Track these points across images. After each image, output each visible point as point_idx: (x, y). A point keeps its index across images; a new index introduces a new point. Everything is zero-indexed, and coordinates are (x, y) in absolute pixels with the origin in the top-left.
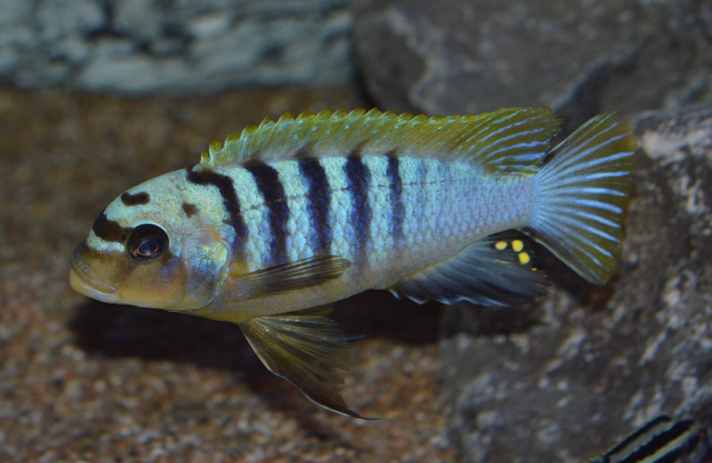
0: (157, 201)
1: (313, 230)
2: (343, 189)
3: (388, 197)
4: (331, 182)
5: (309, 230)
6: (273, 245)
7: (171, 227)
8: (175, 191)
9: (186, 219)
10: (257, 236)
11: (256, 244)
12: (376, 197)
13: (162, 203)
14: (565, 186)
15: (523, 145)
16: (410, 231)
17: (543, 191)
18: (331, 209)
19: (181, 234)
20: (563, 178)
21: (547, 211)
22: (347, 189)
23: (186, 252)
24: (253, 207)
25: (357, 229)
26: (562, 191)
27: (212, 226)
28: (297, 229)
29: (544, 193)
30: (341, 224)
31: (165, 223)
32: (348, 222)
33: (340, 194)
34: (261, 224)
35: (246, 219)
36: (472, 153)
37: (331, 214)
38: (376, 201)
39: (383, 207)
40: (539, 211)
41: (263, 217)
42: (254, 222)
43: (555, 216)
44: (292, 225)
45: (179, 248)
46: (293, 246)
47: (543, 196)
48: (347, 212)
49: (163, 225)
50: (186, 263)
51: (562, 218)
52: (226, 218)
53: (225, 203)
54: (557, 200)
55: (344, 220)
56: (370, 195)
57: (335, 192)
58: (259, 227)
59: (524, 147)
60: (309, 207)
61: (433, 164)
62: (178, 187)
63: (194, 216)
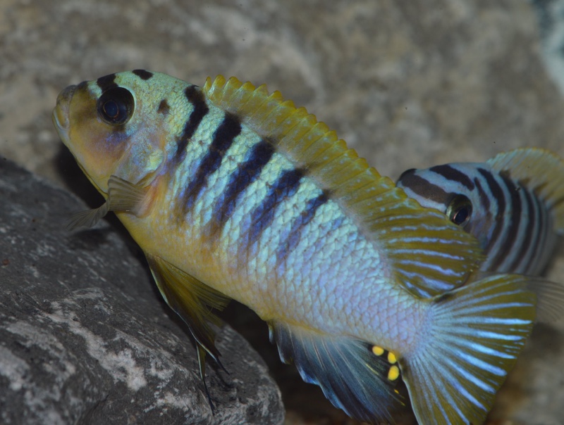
0: (151, 84)
1: (223, 198)
2: (267, 184)
3: (294, 220)
4: (265, 171)
5: (221, 195)
6: (191, 185)
7: (141, 108)
8: (169, 88)
9: (154, 112)
10: (186, 168)
11: (182, 174)
12: (285, 211)
13: (153, 88)
14: (457, 335)
15: (439, 268)
16: (293, 265)
17: (434, 330)
18: (247, 191)
19: (142, 120)
20: (457, 325)
21: (430, 354)
22: (270, 187)
23: (135, 136)
24: (201, 143)
25: (253, 225)
26: (452, 339)
27: (166, 133)
28: (214, 186)
29: (433, 332)
30: (244, 210)
31: (140, 102)
32: (250, 212)
33: (263, 185)
34: (195, 160)
35: (189, 148)
36: (389, 247)
37: (244, 195)
38: (283, 214)
39: (285, 225)
40: (423, 349)
41: (201, 156)
42: (192, 154)
43: (435, 363)
44: (213, 179)
45: (133, 129)
46: (203, 198)
47: (432, 335)
48: (256, 204)
49: (137, 102)
50: (129, 146)
51: (441, 369)
52: (178, 135)
53: (187, 123)
54: (444, 346)
55: (249, 208)
56: (282, 206)
57: (260, 181)
58: (192, 161)
59: (438, 271)
60: (233, 175)
61: (349, 227)
62: (174, 88)
63: (161, 114)
